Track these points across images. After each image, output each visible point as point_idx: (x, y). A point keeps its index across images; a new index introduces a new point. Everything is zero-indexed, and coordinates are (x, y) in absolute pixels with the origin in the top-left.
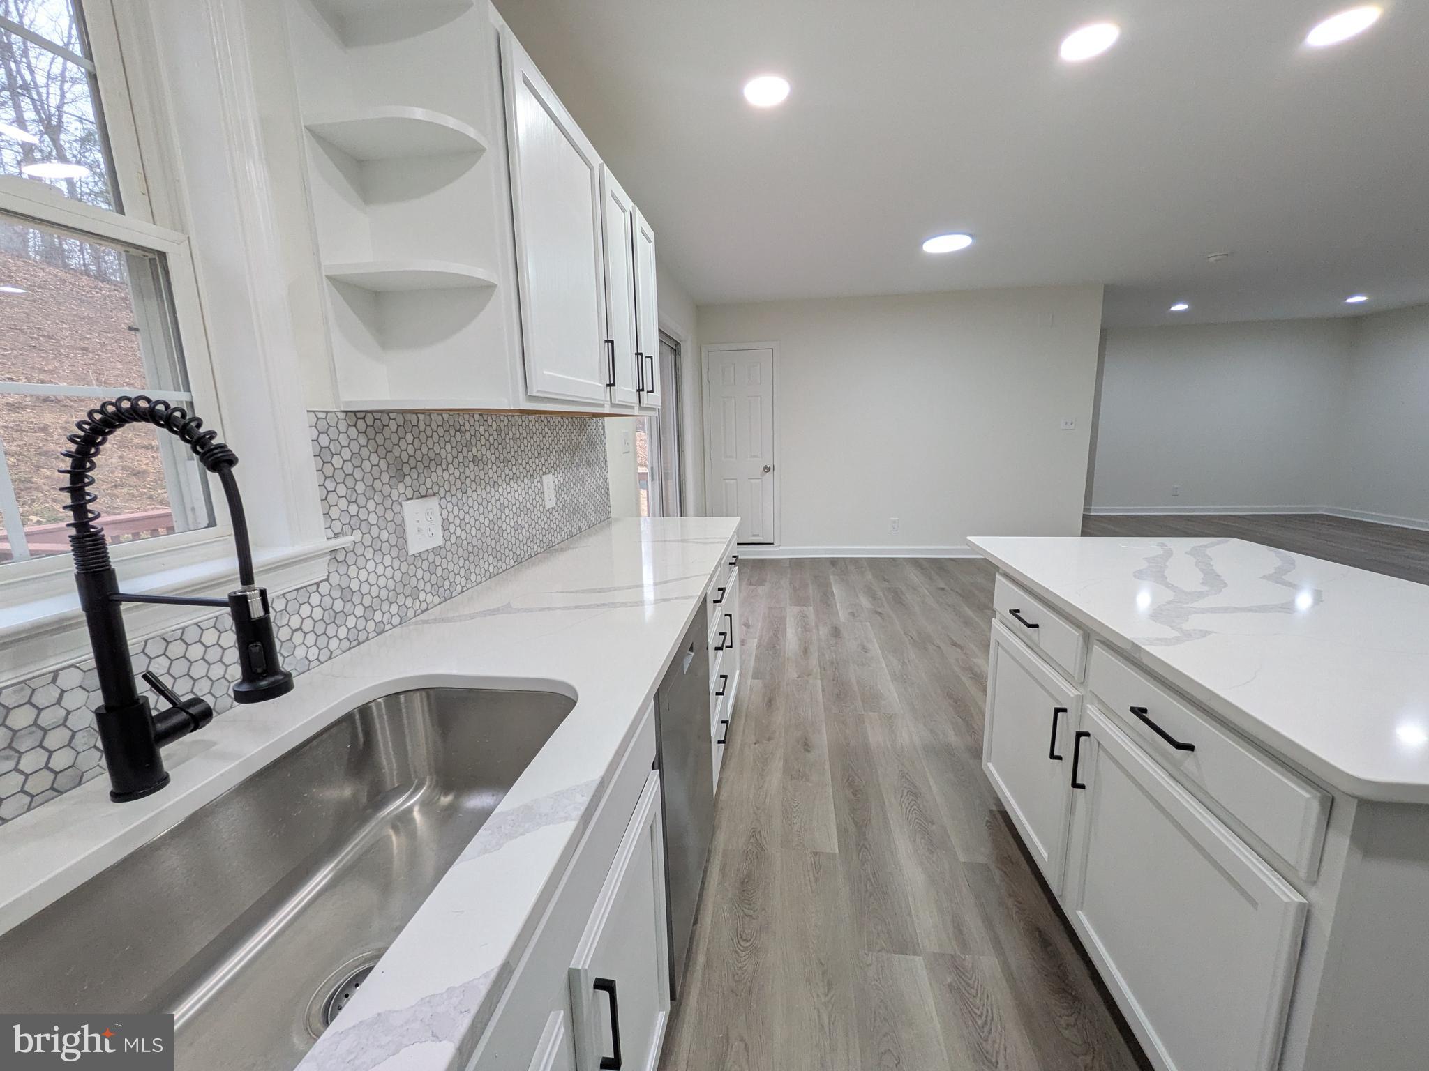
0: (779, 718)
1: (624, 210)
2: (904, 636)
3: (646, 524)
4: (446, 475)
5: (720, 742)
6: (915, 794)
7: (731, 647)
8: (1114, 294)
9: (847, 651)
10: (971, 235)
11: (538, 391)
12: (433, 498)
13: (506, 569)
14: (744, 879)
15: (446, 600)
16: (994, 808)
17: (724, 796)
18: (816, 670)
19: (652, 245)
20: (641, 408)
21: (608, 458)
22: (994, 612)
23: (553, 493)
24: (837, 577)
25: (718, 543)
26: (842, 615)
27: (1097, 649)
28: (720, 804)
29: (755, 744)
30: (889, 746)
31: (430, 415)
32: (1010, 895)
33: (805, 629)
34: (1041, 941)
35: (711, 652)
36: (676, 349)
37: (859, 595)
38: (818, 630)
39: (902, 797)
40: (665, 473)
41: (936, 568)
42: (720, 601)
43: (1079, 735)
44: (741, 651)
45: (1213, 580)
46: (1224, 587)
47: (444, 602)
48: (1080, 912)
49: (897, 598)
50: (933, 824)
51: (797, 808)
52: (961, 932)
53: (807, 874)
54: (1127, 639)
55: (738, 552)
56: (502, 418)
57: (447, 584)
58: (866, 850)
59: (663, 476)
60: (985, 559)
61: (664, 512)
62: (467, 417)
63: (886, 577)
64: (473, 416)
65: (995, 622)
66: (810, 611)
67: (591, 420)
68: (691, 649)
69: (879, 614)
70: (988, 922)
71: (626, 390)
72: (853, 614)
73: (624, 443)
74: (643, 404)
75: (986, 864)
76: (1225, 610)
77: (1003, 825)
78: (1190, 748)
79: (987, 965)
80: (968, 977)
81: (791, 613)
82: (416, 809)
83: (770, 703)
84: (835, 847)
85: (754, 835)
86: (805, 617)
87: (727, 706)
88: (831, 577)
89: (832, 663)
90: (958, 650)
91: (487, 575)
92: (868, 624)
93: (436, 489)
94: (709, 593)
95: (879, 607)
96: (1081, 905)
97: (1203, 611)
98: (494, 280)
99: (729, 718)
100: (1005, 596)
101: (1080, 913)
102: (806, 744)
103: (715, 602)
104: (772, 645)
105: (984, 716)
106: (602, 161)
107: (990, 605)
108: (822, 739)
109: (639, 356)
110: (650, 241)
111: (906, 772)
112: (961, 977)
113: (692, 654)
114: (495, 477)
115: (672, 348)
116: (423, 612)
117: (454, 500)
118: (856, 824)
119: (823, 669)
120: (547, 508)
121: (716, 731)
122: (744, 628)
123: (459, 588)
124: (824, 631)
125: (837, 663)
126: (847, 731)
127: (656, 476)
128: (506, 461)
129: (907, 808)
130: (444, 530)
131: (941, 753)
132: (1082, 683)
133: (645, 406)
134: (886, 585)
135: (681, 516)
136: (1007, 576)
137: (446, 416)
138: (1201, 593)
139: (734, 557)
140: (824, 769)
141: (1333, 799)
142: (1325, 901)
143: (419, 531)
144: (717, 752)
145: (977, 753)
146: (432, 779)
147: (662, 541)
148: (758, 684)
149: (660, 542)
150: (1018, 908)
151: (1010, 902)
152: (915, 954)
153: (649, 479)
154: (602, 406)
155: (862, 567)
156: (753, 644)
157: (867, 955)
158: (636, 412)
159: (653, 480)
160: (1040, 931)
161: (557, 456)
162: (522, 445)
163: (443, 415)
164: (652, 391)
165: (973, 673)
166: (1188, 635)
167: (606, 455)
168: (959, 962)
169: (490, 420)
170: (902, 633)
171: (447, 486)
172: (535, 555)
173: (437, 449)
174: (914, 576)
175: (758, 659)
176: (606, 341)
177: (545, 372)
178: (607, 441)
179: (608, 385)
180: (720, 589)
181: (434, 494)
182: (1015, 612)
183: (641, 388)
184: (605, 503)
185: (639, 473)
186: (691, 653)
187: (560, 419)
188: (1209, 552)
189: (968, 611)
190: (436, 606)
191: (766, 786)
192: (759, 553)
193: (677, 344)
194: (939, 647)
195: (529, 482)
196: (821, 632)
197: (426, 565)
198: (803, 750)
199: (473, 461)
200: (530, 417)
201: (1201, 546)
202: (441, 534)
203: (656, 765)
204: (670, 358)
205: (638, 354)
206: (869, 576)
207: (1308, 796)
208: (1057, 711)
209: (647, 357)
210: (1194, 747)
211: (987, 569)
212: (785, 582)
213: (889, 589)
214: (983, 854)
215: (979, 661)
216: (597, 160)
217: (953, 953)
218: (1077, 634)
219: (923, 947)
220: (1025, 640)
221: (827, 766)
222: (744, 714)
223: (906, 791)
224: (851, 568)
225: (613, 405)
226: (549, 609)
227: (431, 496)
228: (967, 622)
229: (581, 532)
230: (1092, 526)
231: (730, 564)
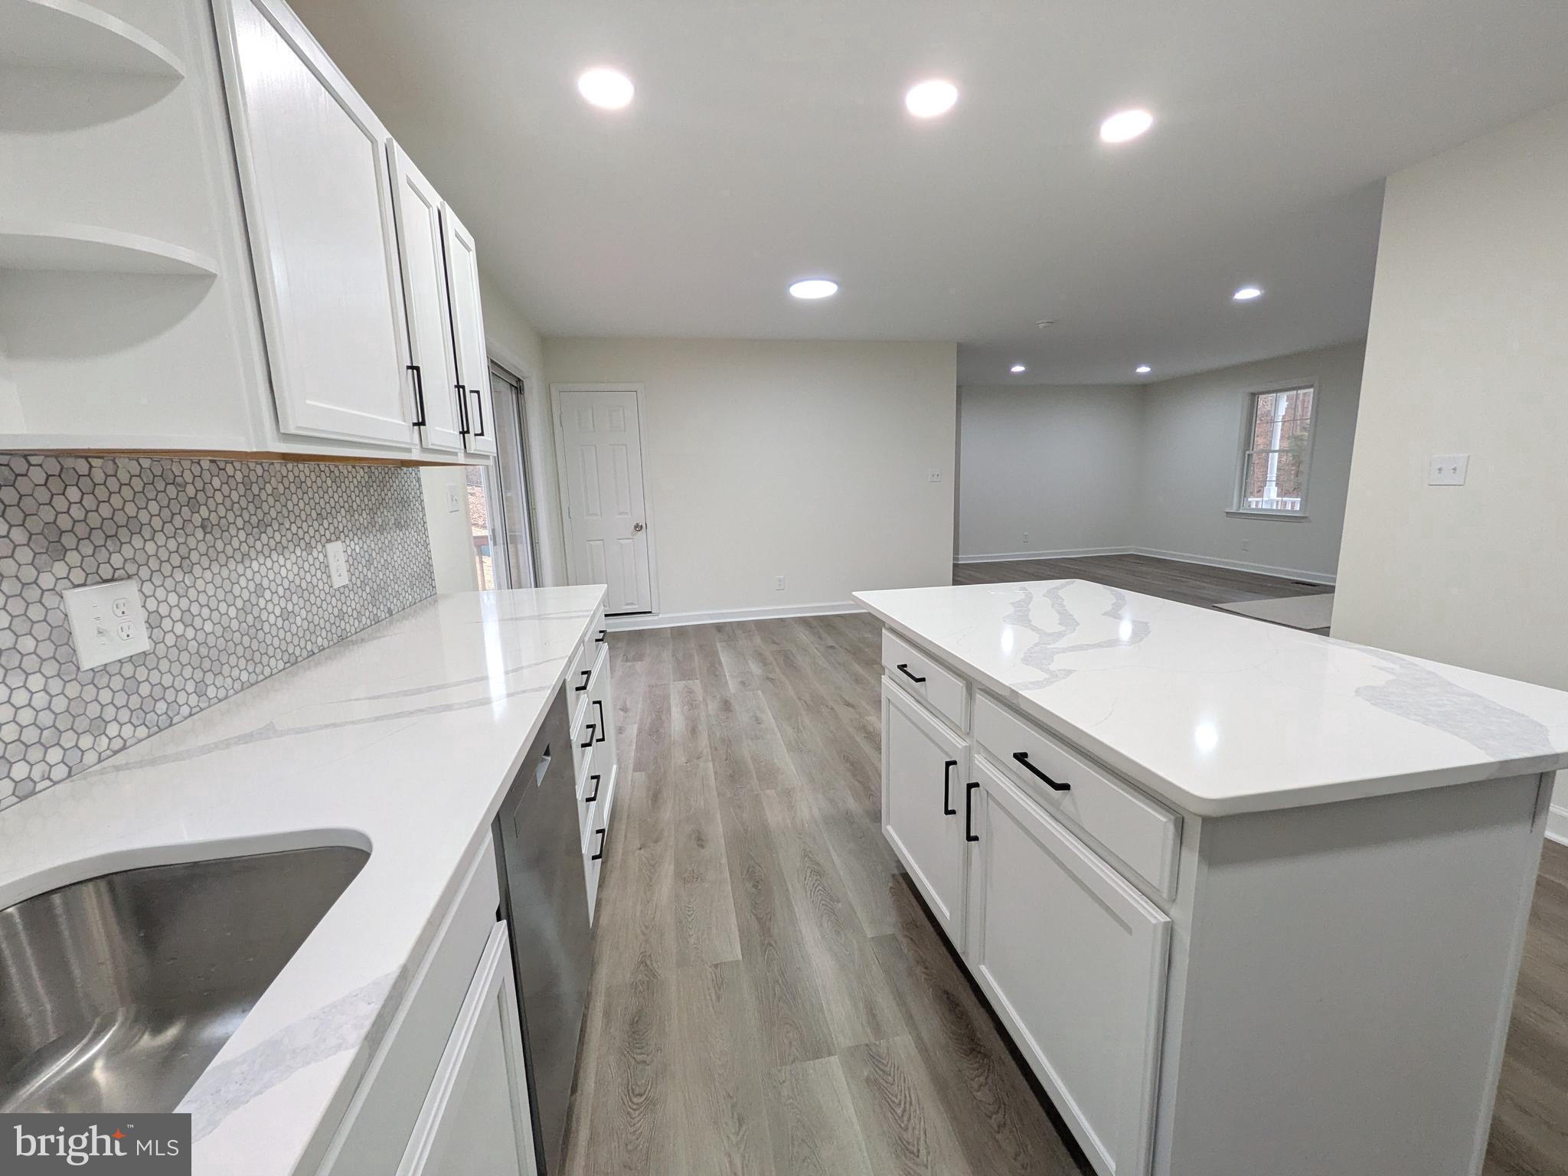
0: (667, 813)
1: (428, 206)
2: (797, 701)
3: (489, 599)
4: (150, 548)
5: (594, 858)
6: (818, 873)
7: (603, 740)
8: (966, 352)
9: (739, 725)
10: (836, 283)
11: (298, 428)
12: (129, 582)
13: (271, 675)
14: (633, 1019)
15: (161, 730)
16: (896, 872)
17: (604, 920)
18: (706, 751)
19: (473, 255)
20: (468, 455)
21: (428, 519)
22: (883, 668)
23: (344, 567)
24: (724, 644)
25: (579, 617)
26: (732, 686)
27: (979, 697)
28: (600, 932)
29: (640, 849)
30: (790, 825)
31: (114, 461)
32: (918, 962)
33: (692, 705)
34: (950, 1004)
35: (576, 750)
36: (518, 387)
37: (749, 662)
38: (706, 705)
39: (805, 878)
40: (510, 536)
41: (824, 625)
42: (584, 688)
43: (970, 786)
44: (617, 741)
45: (1067, 620)
46: (1076, 626)
47: (157, 733)
48: (983, 966)
49: (788, 662)
50: (838, 902)
51: (693, 916)
52: (874, 1016)
53: (707, 992)
54: (1005, 686)
55: (607, 625)
56: (252, 466)
57: (161, 707)
58: (772, 948)
59: (509, 539)
60: (869, 613)
61: (512, 582)
62: (186, 464)
63: (775, 639)
64: (199, 463)
65: (885, 679)
66: (697, 685)
67: (399, 471)
68: (547, 753)
69: (772, 680)
70: (899, 997)
71: (443, 429)
72: (743, 683)
73: (450, 499)
74: (470, 448)
75: (893, 934)
76: (1081, 648)
77: (905, 886)
78: (1065, 787)
79: (902, 1045)
80: (883, 1064)
81: (676, 691)
82: (99, 1064)
83: (656, 797)
84: (738, 954)
85: (644, 962)
86: (691, 692)
87: (603, 811)
88: (719, 645)
89: (723, 740)
90: (851, 709)
91: (237, 685)
92: (760, 692)
93: (131, 568)
94: (568, 680)
95: (770, 673)
96: (983, 960)
97: (1064, 651)
98: (212, 268)
99: (605, 826)
100: (893, 652)
101: (983, 968)
102: (699, 839)
103: (578, 689)
104: (655, 730)
105: (880, 777)
106: (391, 136)
107: (879, 660)
108: (717, 831)
109: (461, 390)
110: (469, 250)
111: (808, 850)
112: (877, 1066)
113: (549, 758)
114: (244, 547)
115: (511, 385)
116: (116, 753)
117: (169, 583)
118: (759, 919)
119: (713, 749)
120: (336, 587)
121: (589, 844)
122: (621, 713)
123: (185, 710)
124: (713, 706)
125: (730, 741)
126: (744, 815)
127: (500, 539)
128: (263, 525)
129: (811, 891)
130: (151, 627)
131: (841, 822)
132: (968, 733)
133: (472, 452)
134: (775, 647)
135: (536, 586)
136: (892, 630)
137: (146, 463)
138: (1060, 632)
139: (601, 632)
140: (721, 864)
141: (1183, 819)
142: (1183, 915)
143: (100, 633)
144: (592, 871)
145: (876, 817)
146: (127, 1012)
147: (512, 619)
148: (641, 777)
149: (510, 621)
150: (927, 975)
151: (919, 970)
152: (830, 1054)
153: (491, 543)
154: (409, 450)
155: (750, 631)
156: (633, 730)
157: (780, 1071)
158: (461, 459)
159: (495, 544)
160: (948, 994)
161: (348, 517)
162: (289, 503)
163: (140, 460)
164: (482, 434)
165: (867, 733)
166: (1054, 676)
167: (424, 515)
168: (874, 1051)
169: (230, 469)
170: (795, 698)
171: (154, 564)
172: (320, 651)
173: (131, 509)
174: (803, 636)
175: (639, 748)
176: (408, 368)
177: (308, 402)
178: (426, 497)
179: (414, 424)
180: (583, 673)
181: (129, 577)
182: (902, 667)
183: (465, 429)
184: (425, 576)
185: (475, 538)
186: (546, 758)
187: (350, 468)
188: (1061, 593)
189: (857, 668)
190: (141, 741)
191: (655, 899)
192: (636, 624)
193: (519, 380)
194: (832, 709)
195: (304, 553)
196: (710, 707)
197: (117, 683)
198: (697, 848)
199: (203, 527)
200: (301, 466)
201: (1054, 589)
202: (145, 633)
203: (503, 913)
204: (509, 397)
205: (458, 386)
206: (758, 640)
207: (1164, 820)
208: (948, 764)
209: (472, 392)
210: (1069, 786)
211: (873, 623)
212: (667, 655)
213: (780, 651)
214: (891, 925)
215: (872, 719)
216: (383, 135)
217: (867, 1042)
218: (960, 684)
219: (838, 1044)
220: (914, 694)
221: (724, 861)
222: (625, 817)
223: (809, 871)
224: (739, 632)
225: (424, 450)
226: (335, 725)
227: (122, 579)
228: (858, 680)
229: (391, 615)
230: (964, 574)
231: (597, 640)
